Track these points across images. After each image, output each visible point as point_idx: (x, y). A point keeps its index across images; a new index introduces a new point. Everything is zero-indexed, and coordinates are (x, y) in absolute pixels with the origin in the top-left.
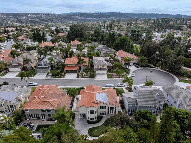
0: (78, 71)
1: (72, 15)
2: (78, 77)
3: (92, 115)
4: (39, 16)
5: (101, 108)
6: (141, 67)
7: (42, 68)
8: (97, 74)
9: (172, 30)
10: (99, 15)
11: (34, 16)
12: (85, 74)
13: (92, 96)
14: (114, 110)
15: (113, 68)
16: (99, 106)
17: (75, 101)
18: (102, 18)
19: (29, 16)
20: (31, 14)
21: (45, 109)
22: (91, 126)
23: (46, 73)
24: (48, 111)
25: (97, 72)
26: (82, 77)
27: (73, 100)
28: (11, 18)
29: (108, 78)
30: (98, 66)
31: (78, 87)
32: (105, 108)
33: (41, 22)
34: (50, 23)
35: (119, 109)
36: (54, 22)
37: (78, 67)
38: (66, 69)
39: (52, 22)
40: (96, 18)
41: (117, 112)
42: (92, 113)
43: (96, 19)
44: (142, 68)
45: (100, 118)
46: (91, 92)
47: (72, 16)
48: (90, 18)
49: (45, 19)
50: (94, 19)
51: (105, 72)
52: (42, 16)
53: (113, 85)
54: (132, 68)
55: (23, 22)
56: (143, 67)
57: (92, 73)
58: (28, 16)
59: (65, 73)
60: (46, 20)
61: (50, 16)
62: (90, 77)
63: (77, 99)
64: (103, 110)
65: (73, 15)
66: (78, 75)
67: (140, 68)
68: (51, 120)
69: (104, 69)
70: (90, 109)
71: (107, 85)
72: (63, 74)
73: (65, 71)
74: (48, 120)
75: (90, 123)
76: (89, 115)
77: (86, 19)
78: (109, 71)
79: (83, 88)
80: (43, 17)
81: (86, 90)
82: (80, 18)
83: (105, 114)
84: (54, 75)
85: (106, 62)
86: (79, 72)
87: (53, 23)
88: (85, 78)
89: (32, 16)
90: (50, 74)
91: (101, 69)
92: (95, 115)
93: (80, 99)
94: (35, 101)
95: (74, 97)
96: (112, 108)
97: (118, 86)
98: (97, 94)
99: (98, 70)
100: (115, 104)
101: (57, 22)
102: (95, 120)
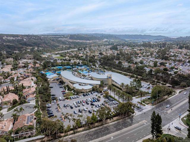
4: (19, 38)
11: (12, 38)
20: (8, 36)
33: (22, 48)
34: (36, 48)
36: (41, 47)
39: (39, 47)
52: (23, 39)
60: (29, 43)
61: (33, 38)
80: (25, 40)
89: (8, 38)
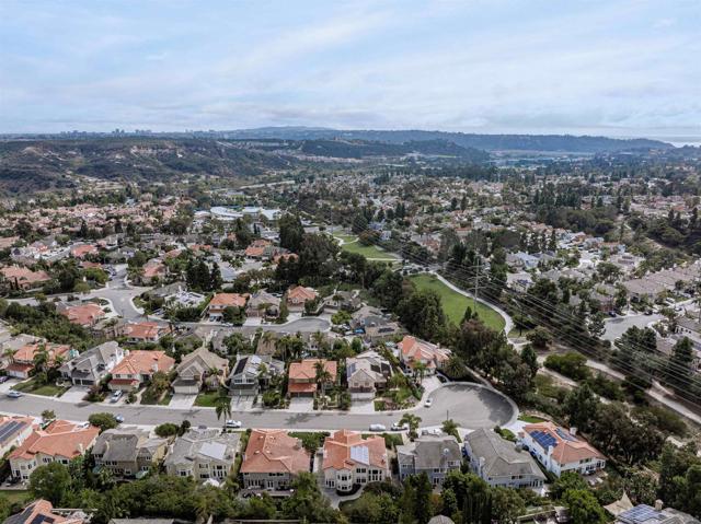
0: (315, 395)
1: (274, 144)
2: (315, 408)
3: (344, 482)
4: (167, 150)
5: (358, 471)
6: (451, 380)
7: (244, 387)
8: (355, 400)
9: (582, 233)
10: (365, 148)
12: (329, 399)
13: (344, 452)
14: (379, 475)
15: (387, 385)
16: (354, 468)
17: (316, 459)
18: (378, 158)
19: (133, 151)
20: (140, 145)
21: (274, 471)
22: (343, 499)
23: (252, 399)
24: (278, 474)
25: (355, 396)
26: (324, 408)
27: (312, 457)
28: (73, 156)
29: (377, 410)
30: (356, 384)
31: (317, 431)
32: (364, 471)
33: (172, 175)
34: (203, 177)
35: (389, 473)
36: (216, 174)
37: (315, 386)
38: (291, 389)
39: (211, 173)
40: (357, 158)
41: (383, 478)
42: (344, 478)
43: (357, 161)
44: (454, 383)
45: (356, 487)
46: (343, 444)
47: (275, 148)
48: (336, 159)
49: (185, 163)
50: (350, 160)
51: (371, 395)
52: (175, 154)
53: (384, 427)
54: (431, 384)
55: (115, 176)
56: (456, 380)
57: (345, 401)
58: (129, 153)
59: (289, 399)
60: (189, 165)
62: (339, 408)
63: (321, 455)
64: (361, 475)
65: (277, 144)
66: (316, 403)
67: (449, 383)
68: (282, 489)
69: (368, 390)
70: (342, 473)
71: (373, 426)
72: (286, 400)
73: (289, 394)
74: (277, 490)
75: (340, 494)
76: (340, 483)
77: (322, 162)
78: (379, 393)
79: (327, 434)
80: (180, 156)
81: (335, 440)
82: (301, 157)
83: (364, 481)
84: (268, 404)
85: (373, 374)
86: (318, 395)
87: (212, 177)
88: (330, 409)
89: (142, 151)
90: (260, 401)
91: (362, 390)
92: (349, 483)
93: (325, 456)
94: (259, 458)
95: (313, 452)
96: (375, 472)
97: (392, 430)
98: (352, 449)
99: (355, 390)
100: (380, 465)
101: (228, 175)
102: (349, 490)
